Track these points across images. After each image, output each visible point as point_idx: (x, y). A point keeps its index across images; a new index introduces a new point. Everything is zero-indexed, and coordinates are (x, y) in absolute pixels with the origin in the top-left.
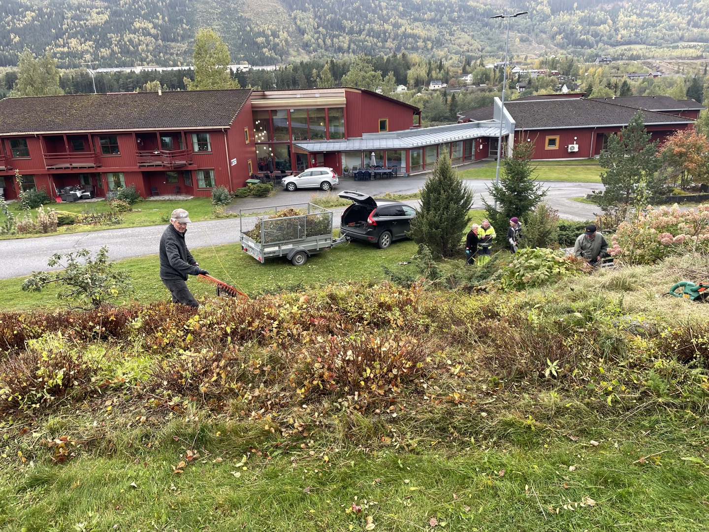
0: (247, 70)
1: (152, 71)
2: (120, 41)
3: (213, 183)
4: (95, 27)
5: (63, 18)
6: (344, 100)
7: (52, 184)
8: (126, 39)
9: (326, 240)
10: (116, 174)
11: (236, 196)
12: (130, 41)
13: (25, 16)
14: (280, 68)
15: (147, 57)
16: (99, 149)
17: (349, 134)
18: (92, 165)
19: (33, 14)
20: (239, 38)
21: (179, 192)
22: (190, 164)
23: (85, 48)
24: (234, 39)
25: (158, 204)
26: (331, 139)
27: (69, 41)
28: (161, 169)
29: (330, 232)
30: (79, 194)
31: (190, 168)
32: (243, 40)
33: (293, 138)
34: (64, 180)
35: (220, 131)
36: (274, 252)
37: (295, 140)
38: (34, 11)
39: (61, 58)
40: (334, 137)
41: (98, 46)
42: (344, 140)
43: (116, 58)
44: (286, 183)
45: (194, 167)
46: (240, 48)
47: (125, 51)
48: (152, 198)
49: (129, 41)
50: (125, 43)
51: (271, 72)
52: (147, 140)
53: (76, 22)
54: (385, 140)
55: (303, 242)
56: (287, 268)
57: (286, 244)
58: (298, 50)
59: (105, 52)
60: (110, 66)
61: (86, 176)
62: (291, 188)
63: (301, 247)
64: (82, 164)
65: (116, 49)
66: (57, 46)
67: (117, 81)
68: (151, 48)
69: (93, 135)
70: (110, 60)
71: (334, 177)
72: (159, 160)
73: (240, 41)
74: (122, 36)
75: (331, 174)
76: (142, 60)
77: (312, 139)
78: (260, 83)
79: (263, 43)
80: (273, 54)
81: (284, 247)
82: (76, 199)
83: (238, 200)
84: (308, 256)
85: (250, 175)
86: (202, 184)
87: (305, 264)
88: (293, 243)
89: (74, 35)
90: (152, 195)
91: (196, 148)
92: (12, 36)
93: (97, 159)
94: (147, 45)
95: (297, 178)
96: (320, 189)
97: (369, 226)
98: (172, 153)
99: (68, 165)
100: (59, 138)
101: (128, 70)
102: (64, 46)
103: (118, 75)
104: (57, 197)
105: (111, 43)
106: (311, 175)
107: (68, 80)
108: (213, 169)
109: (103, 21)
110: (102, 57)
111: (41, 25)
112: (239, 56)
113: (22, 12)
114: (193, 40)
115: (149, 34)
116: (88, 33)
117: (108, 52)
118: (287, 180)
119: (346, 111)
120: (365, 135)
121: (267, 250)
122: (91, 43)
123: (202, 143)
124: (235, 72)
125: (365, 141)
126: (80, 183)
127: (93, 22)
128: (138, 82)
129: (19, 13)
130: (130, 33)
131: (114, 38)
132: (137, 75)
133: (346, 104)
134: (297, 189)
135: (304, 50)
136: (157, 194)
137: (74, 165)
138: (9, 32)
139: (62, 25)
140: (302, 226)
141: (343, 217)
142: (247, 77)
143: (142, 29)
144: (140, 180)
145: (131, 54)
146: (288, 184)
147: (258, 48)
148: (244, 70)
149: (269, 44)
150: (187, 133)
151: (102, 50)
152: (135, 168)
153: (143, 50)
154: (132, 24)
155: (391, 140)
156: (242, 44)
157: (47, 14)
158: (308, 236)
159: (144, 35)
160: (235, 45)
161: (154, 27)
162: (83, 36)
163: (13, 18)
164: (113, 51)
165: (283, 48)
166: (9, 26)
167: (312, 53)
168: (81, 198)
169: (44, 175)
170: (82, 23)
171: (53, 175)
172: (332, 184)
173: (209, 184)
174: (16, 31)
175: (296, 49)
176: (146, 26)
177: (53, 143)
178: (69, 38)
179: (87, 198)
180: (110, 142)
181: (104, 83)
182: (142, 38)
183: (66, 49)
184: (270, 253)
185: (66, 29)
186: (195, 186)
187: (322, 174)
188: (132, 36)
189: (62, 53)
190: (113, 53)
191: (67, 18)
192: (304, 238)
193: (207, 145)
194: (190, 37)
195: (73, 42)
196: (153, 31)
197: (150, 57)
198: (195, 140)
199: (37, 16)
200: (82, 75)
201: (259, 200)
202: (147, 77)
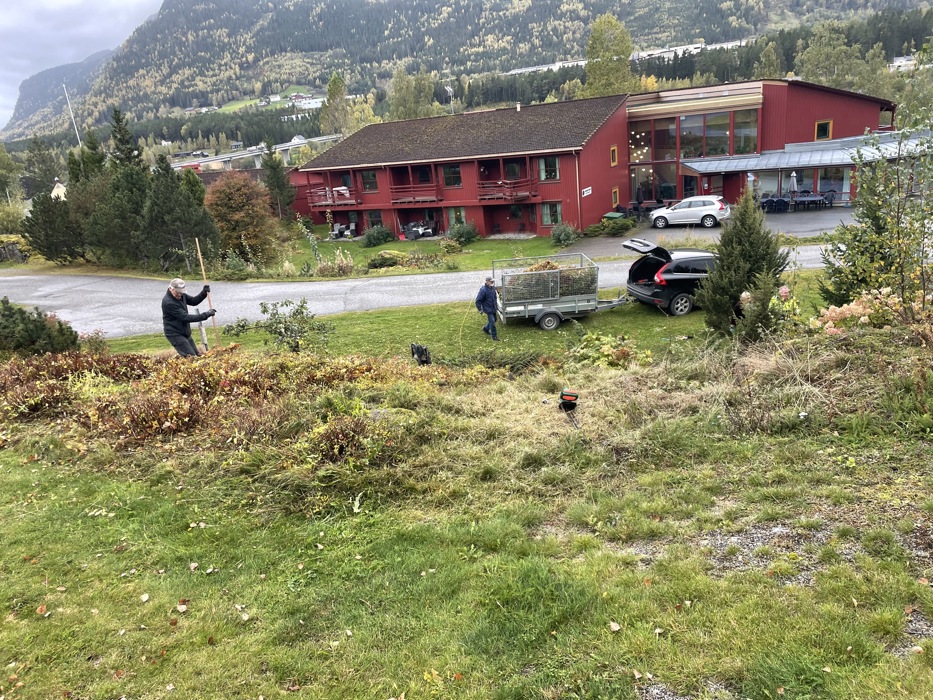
0: (699, 50)
1: (573, 66)
2: (542, 31)
3: (560, 219)
4: (516, 17)
5: (481, 10)
6: (759, 99)
7: (396, 220)
8: (549, 28)
9: (589, 301)
10: (457, 208)
11: (585, 234)
12: (555, 30)
13: (441, 13)
14: (747, 43)
15: (573, 47)
16: (441, 181)
17: (763, 145)
18: (434, 198)
19: (450, 9)
20: (696, 7)
21: (522, 230)
22: (534, 196)
23: (503, 45)
24: (689, 8)
25: (494, 245)
26: (737, 154)
27: (486, 38)
28: (502, 202)
29: (594, 291)
30: (421, 231)
31: (534, 200)
32: (702, 8)
33: (682, 155)
34: (408, 215)
35: (569, 154)
36: (519, 312)
37: (685, 157)
38: (450, 6)
39: (475, 61)
40: (741, 150)
41: (518, 40)
42: (755, 154)
43: (536, 54)
44: (654, 217)
45: (538, 199)
46: (695, 21)
47: (547, 44)
48: (493, 237)
49: (552, 30)
50: (549, 33)
51: (734, 50)
52: (490, 169)
53: (494, 14)
54: (820, 153)
55: (556, 302)
56: (532, 332)
57: (532, 303)
58: (783, 13)
59: (524, 47)
60: (528, 65)
61: (431, 210)
62: (661, 224)
63: (553, 308)
64: (424, 197)
65: (537, 42)
66: (473, 46)
67: (531, 83)
68: (578, 35)
69: (437, 165)
70: (528, 57)
71: (721, 209)
72: (502, 192)
73: (696, 11)
74: (545, 25)
75: (718, 205)
76: (566, 52)
77: (708, 154)
78: (714, 68)
79: (730, 9)
80: (744, 24)
81: (531, 307)
82: (418, 236)
83: (587, 240)
84: (561, 319)
85: (614, 206)
86: (547, 220)
87: (556, 328)
88: (543, 303)
89: (490, 31)
90: (493, 232)
91: (543, 176)
92: (426, 39)
93: (439, 191)
94: (574, 33)
95: (669, 210)
96: (700, 226)
97: (658, 285)
98: (515, 183)
99: (411, 199)
100: (403, 169)
101: (545, 68)
102: (479, 46)
103: (533, 76)
104: (400, 234)
105: (531, 36)
106: (689, 206)
107: (478, 87)
108: (560, 202)
109: (525, 9)
110: (521, 54)
111: (457, 22)
112: (693, 32)
113: (439, 8)
114: (632, 18)
115: (578, 18)
116: (505, 26)
117: (528, 46)
118: (656, 214)
119: (763, 114)
120: (789, 147)
121: (509, 309)
122: (509, 38)
123: (550, 172)
124: (680, 56)
125: (787, 156)
126: (424, 218)
127: (513, 11)
128: (554, 83)
129: (435, 11)
130: (555, 19)
131: (535, 27)
132: (555, 74)
133: (763, 104)
134: (668, 226)
135: (791, 11)
136: (500, 232)
137: (418, 199)
138: (424, 35)
139: (479, 20)
140: (556, 283)
141: (630, 271)
142: (696, 62)
143: (571, 12)
144: (480, 215)
145: (553, 46)
146: (657, 218)
147: (722, 17)
148: (695, 52)
149: (738, 9)
150: (533, 158)
151: (521, 45)
152: (475, 202)
153: (568, 40)
154: (559, 6)
155: (830, 153)
156: (700, 14)
157: (463, 7)
158: (562, 295)
159: (572, 20)
160: (689, 17)
161: (585, 8)
162: (501, 30)
163: (428, 18)
164: (533, 45)
165: (760, 13)
166: (424, 26)
167: (805, 15)
168: (423, 235)
169: (389, 210)
170: (501, 13)
171: (398, 210)
172: (718, 218)
173: (555, 220)
174: (430, 32)
175: (779, 12)
176: (575, 7)
177: (399, 174)
178: (486, 34)
179: (428, 235)
180: (453, 171)
181: (516, 89)
182: (569, 24)
183: (481, 49)
184: (514, 313)
185: (484, 24)
186: (538, 223)
187: (704, 205)
188: (557, 23)
189: (477, 54)
190: (533, 47)
191: (485, 11)
192: (557, 297)
193: (555, 173)
194: (629, 14)
195: (490, 38)
196: (583, 13)
197: (576, 48)
198: (542, 167)
199: (454, 11)
200: (493, 79)
201: (611, 240)
202: (566, 74)
